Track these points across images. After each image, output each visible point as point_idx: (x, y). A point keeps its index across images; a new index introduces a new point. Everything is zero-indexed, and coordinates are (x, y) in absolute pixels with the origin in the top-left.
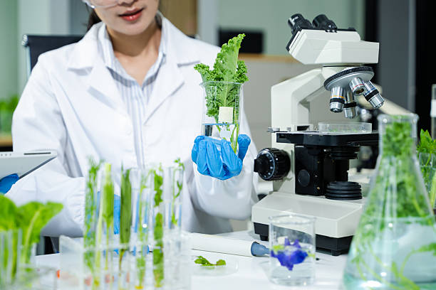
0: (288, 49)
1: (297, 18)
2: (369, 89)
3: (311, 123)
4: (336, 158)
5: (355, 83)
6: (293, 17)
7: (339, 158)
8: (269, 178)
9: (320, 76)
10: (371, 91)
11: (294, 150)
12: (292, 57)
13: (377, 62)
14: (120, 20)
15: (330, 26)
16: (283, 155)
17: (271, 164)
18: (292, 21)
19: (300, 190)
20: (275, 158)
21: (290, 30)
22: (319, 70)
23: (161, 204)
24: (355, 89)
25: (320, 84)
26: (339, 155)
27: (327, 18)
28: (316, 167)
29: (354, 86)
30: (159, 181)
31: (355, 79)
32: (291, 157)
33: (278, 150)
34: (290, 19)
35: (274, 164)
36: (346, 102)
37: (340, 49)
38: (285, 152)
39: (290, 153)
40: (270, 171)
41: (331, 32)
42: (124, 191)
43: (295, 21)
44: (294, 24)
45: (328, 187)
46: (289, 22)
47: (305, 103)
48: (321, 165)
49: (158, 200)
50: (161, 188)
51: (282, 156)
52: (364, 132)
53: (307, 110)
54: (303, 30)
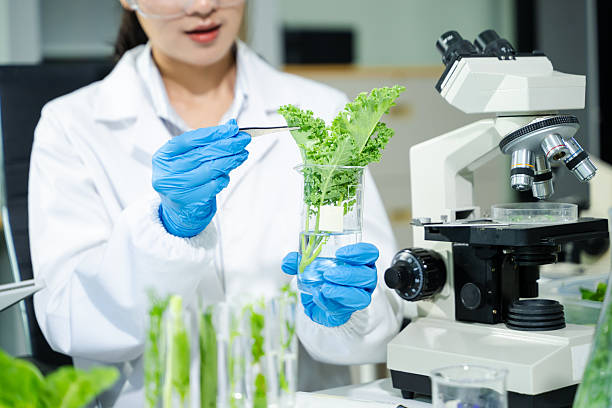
0: (439, 90)
1: (450, 38)
2: (573, 151)
3: (476, 205)
4: (522, 264)
5: (551, 144)
6: (444, 37)
7: (527, 264)
8: (413, 297)
9: (492, 131)
10: (576, 155)
11: (451, 251)
12: (447, 102)
13: (583, 107)
14: (186, 39)
15: (503, 49)
16: (434, 259)
17: (416, 275)
18: (444, 43)
19: (463, 315)
20: (422, 265)
21: (440, 57)
22: (489, 122)
23: (262, 358)
24: (552, 152)
25: (492, 144)
26: (527, 258)
27: (498, 37)
28: (489, 277)
29: (549, 147)
30: (258, 323)
31: (551, 136)
32: (446, 262)
33: (426, 251)
34: (440, 40)
35: (421, 275)
36: (535, 173)
37: (525, 89)
38: (437, 254)
39: (445, 256)
40: (416, 286)
41: (507, 59)
42: (205, 341)
43: (449, 43)
44: (446, 48)
45: (512, 310)
46: (438, 44)
47: (465, 173)
48: (498, 276)
49: (258, 353)
50: (262, 333)
51: (433, 261)
52: (566, 221)
53: (469, 184)
54: (463, 59)
